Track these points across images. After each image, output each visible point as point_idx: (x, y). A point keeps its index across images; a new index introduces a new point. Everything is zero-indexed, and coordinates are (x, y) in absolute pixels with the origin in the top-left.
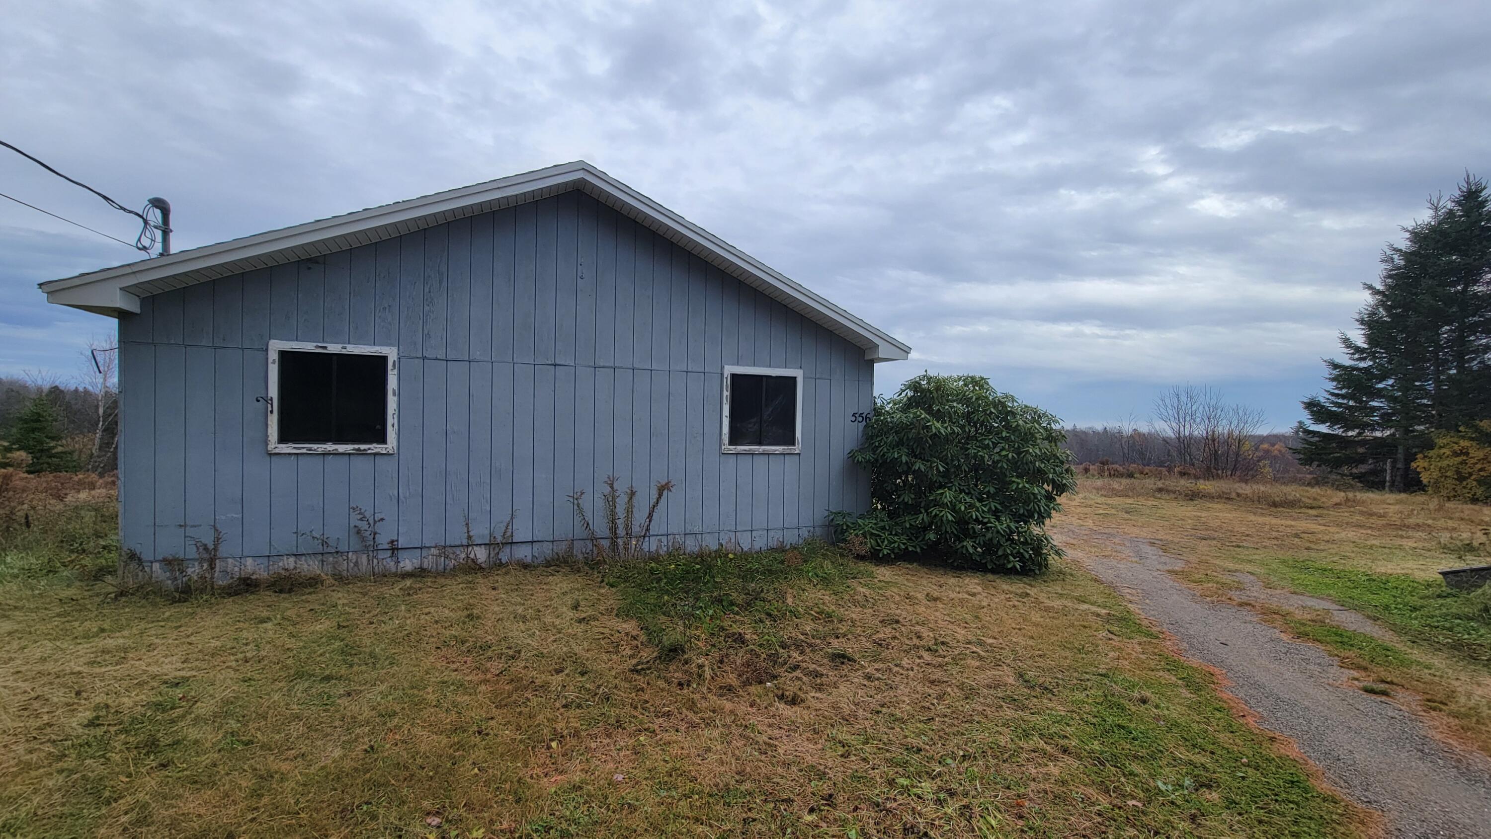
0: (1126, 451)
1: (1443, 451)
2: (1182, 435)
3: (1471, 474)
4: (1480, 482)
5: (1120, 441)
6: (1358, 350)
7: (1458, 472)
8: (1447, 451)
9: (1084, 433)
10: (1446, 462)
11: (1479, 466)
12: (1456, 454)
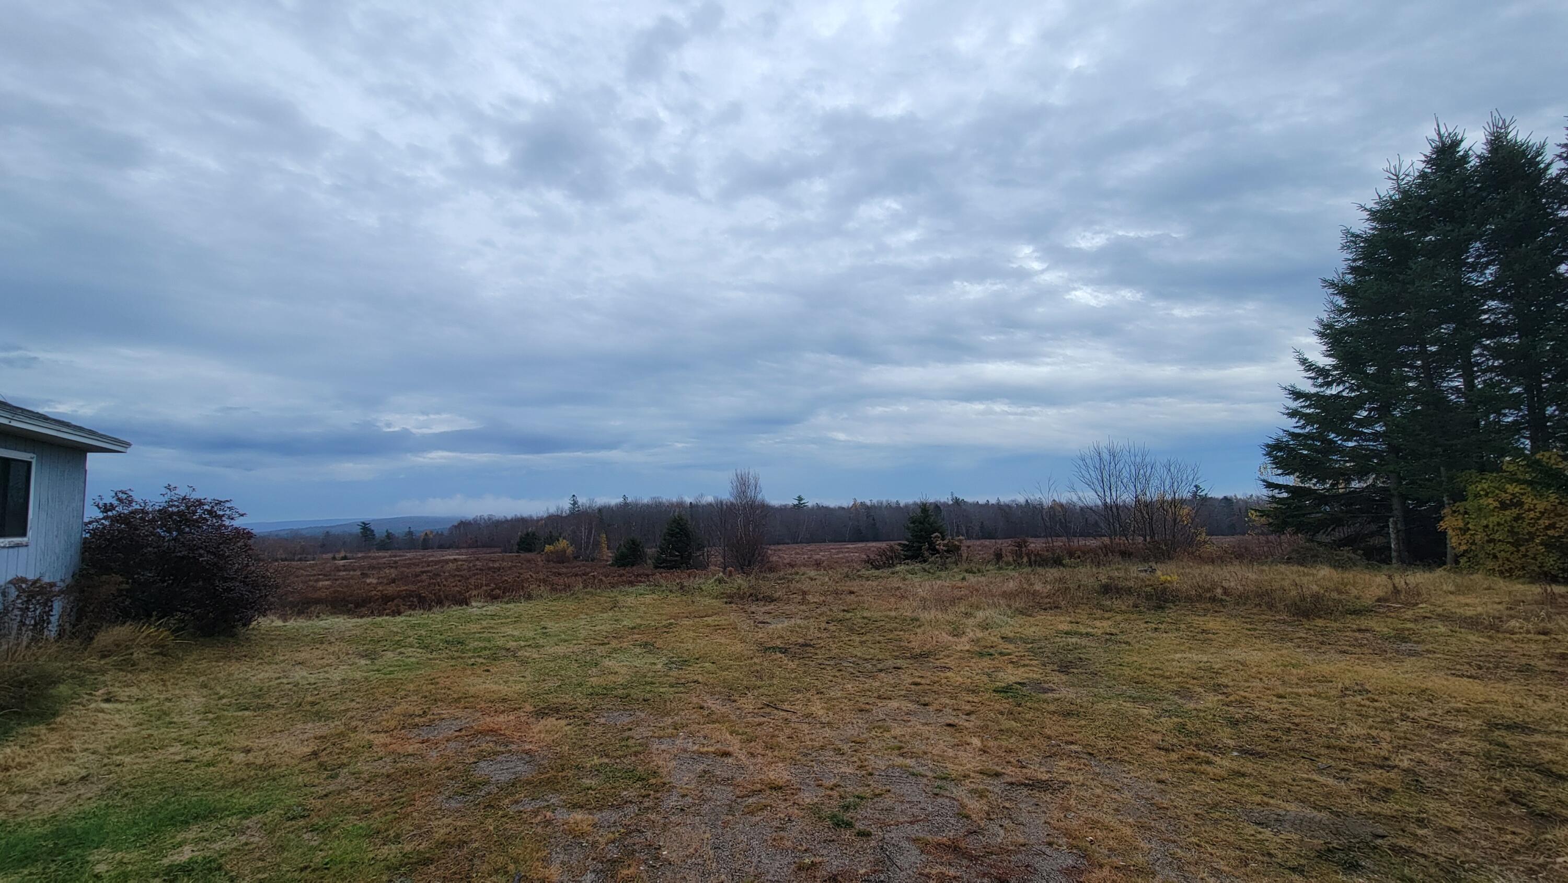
0: (1048, 524)
1: (1484, 501)
2: (1108, 501)
3: (1532, 536)
4: (1549, 545)
5: (1042, 512)
6: (1322, 372)
7: (1511, 532)
8: (1491, 502)
9: (1008, 506)
10: (1494, 519)
11: (1544, 522)
12: (1504, 506)
